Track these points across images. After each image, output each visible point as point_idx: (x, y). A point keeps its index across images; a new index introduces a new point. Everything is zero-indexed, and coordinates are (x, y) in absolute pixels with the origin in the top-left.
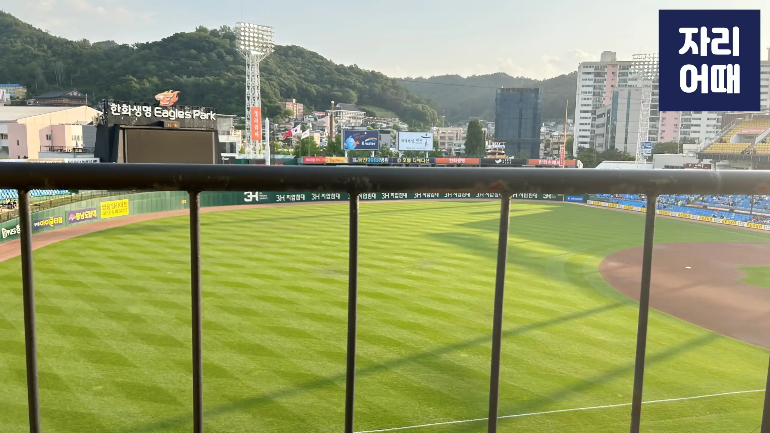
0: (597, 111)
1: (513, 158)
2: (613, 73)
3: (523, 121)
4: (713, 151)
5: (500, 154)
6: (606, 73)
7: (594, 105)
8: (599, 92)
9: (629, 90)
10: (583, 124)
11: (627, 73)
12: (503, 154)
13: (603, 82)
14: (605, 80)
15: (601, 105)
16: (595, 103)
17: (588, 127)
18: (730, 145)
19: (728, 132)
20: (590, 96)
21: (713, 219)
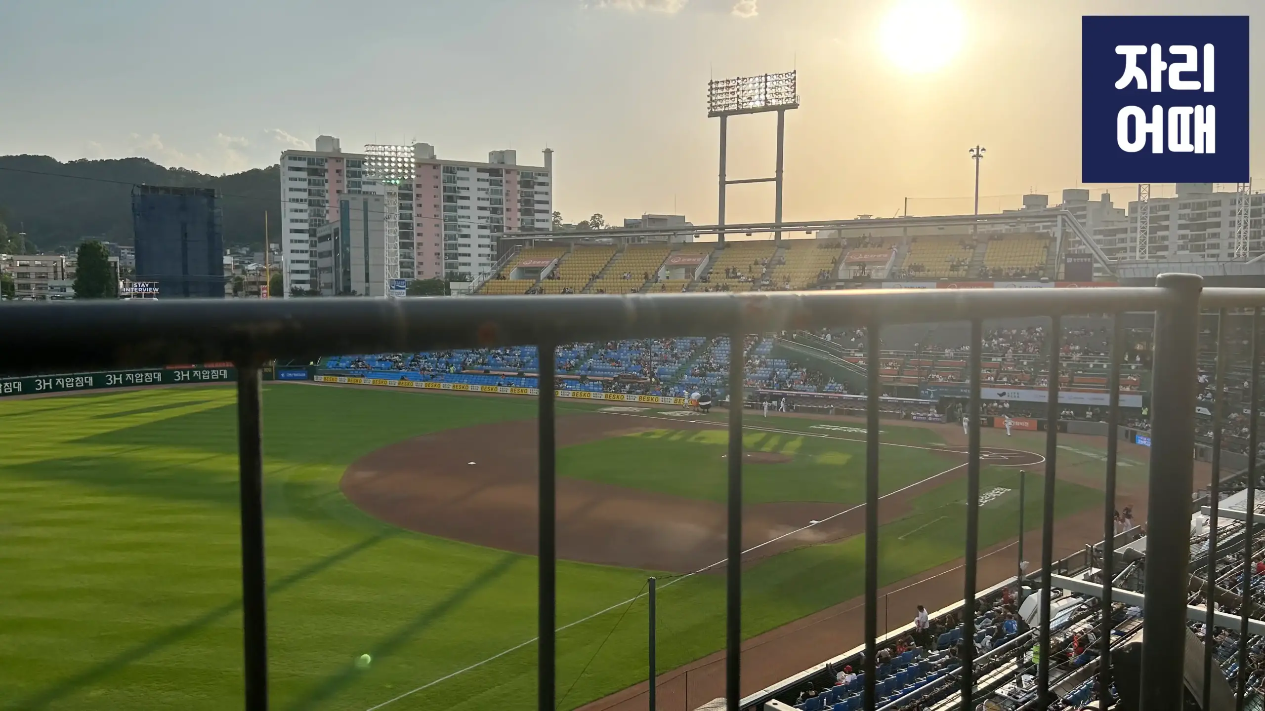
0: (319, 229)
2: (338, 171)
3: (189, 245)
7: (312, 220)
8: (318, 201)
9: (364, 199)
10: (297, 251)
11: (360, 172)
13: (324, 185)
14: (327, 181)
15: (323, 221)
16: (312, 218)
17: (306, 257)
18: (510, 282)
19: (506, 264)
20: (304, 206)
21: (499, 389)
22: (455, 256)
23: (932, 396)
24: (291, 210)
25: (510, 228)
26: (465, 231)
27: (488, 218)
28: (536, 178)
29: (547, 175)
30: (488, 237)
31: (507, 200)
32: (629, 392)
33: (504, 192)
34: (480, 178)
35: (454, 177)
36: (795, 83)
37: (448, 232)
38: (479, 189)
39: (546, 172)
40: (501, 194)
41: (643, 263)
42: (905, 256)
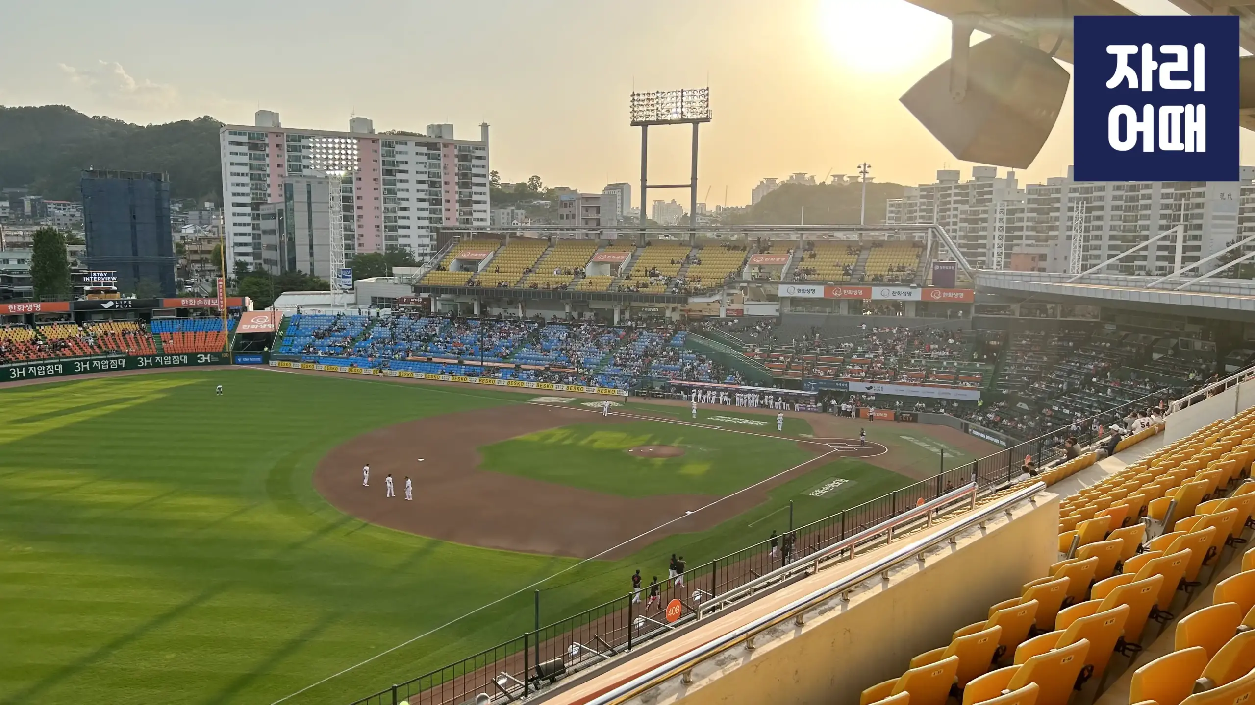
0: (261, 207)
1: (134, 297)
2: (278, 146)
3: (138, 227)
4: (431, 282)
5: (108, 291)
6: (267, 145)
7: (253, 194)
8: (260, 175)
9: (307, 182)
10: (240, 225)
11: (300, 146)
12: (115, 292)
13: (264, 159)
14: (267, 155)
15: (264, 194)
17: (248, 229)
18: (450, 274)
19: (446, 255)
20: (246, 180)
21: (441, 377)
22: (394, 229)
23: (813, 388)
24: (233, 185)
25: (448, 201)
26: (404, 204)
27: (427, 191)
28: (473, 152)
29: (484, 149)
30: (427, 209)
31: (445, 174)
32: (559, 383)
33: (442, 165)
34: (418, 152)
35: (393, 151)
36: (708, 99)
37: (387, 205)
38: (417, 163)
39: (483, 146)
40: (439, 167)
41: (572, 259)
42: (799, 260)
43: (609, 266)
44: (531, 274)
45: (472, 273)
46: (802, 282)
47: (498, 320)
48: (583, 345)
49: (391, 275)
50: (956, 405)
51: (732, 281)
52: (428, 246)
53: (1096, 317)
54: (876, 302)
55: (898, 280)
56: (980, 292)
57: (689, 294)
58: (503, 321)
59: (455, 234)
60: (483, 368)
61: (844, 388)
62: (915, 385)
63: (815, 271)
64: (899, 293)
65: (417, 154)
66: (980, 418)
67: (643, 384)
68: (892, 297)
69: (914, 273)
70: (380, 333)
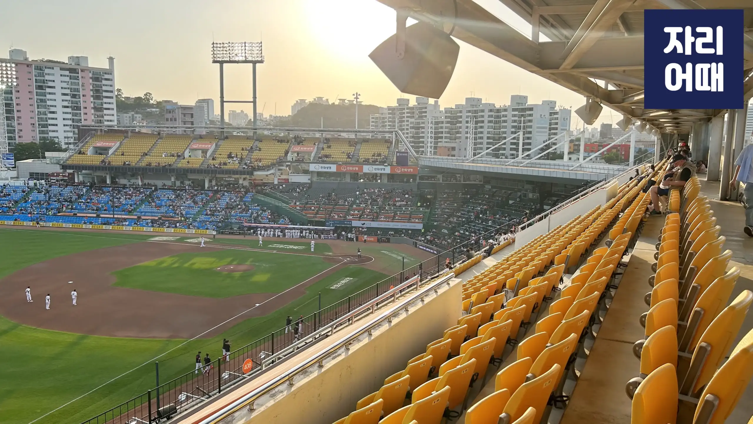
4: (74, 162)
18: (88, 157)
19: (85, 144)
21: (84, 226)
22: (46, 126)
23: (331, 225)
25: (86, 108)
26: (52, 109)
27: (69, 101)
28: (103, 76)
29: (111, 74)
30: (70, 113)
31: (83, 90)
32: (168, 227)
33: (80, 84)
34: (63, 74)
35: (43, 73)
36: (261, 50)
37: (39, 110)
38: (62, 82)
39: (110, 72)
41: (175, 147)
42: (321, 149)
43: (201, 151)
44: (147, 157)
45: (105, 156)
46: (324, 162)
47: (124, 187)
48: (184, 202)
49: (44, 157)
50: (410, 232)
51: (280, 162)
52: (72, 138)
53: (480, 181)
54: (365, 174)
55: (377, 162)
56: (421, 168)
57: (254, 169)
58: (127, 188)
59: (92, 130)
60: (114, 219)
61: (349, 224)
62: (388, 221)
63: (331, 156)
64: (378, 169)
65: (61, 75)
66: (423, 239)
67: (226, 226)
68: (374, 172)
69: (386, 157)
70: (37, 197)
